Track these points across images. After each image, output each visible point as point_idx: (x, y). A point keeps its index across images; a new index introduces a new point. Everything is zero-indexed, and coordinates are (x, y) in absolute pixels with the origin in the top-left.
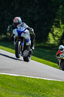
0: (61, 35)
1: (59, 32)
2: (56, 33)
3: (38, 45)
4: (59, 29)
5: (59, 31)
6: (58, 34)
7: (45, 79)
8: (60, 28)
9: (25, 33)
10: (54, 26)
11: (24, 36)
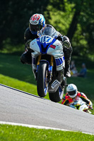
0: (68, 26)
1: (62, 21)
2: (56, 22)
3: (15, 50)
4: (62, 13)
5: (63, 17)
6: (60, 25)
7: (30, 126)
8: (64, 10)
9: (54, 47)
10: (50, 7)
11: (53, 54)
